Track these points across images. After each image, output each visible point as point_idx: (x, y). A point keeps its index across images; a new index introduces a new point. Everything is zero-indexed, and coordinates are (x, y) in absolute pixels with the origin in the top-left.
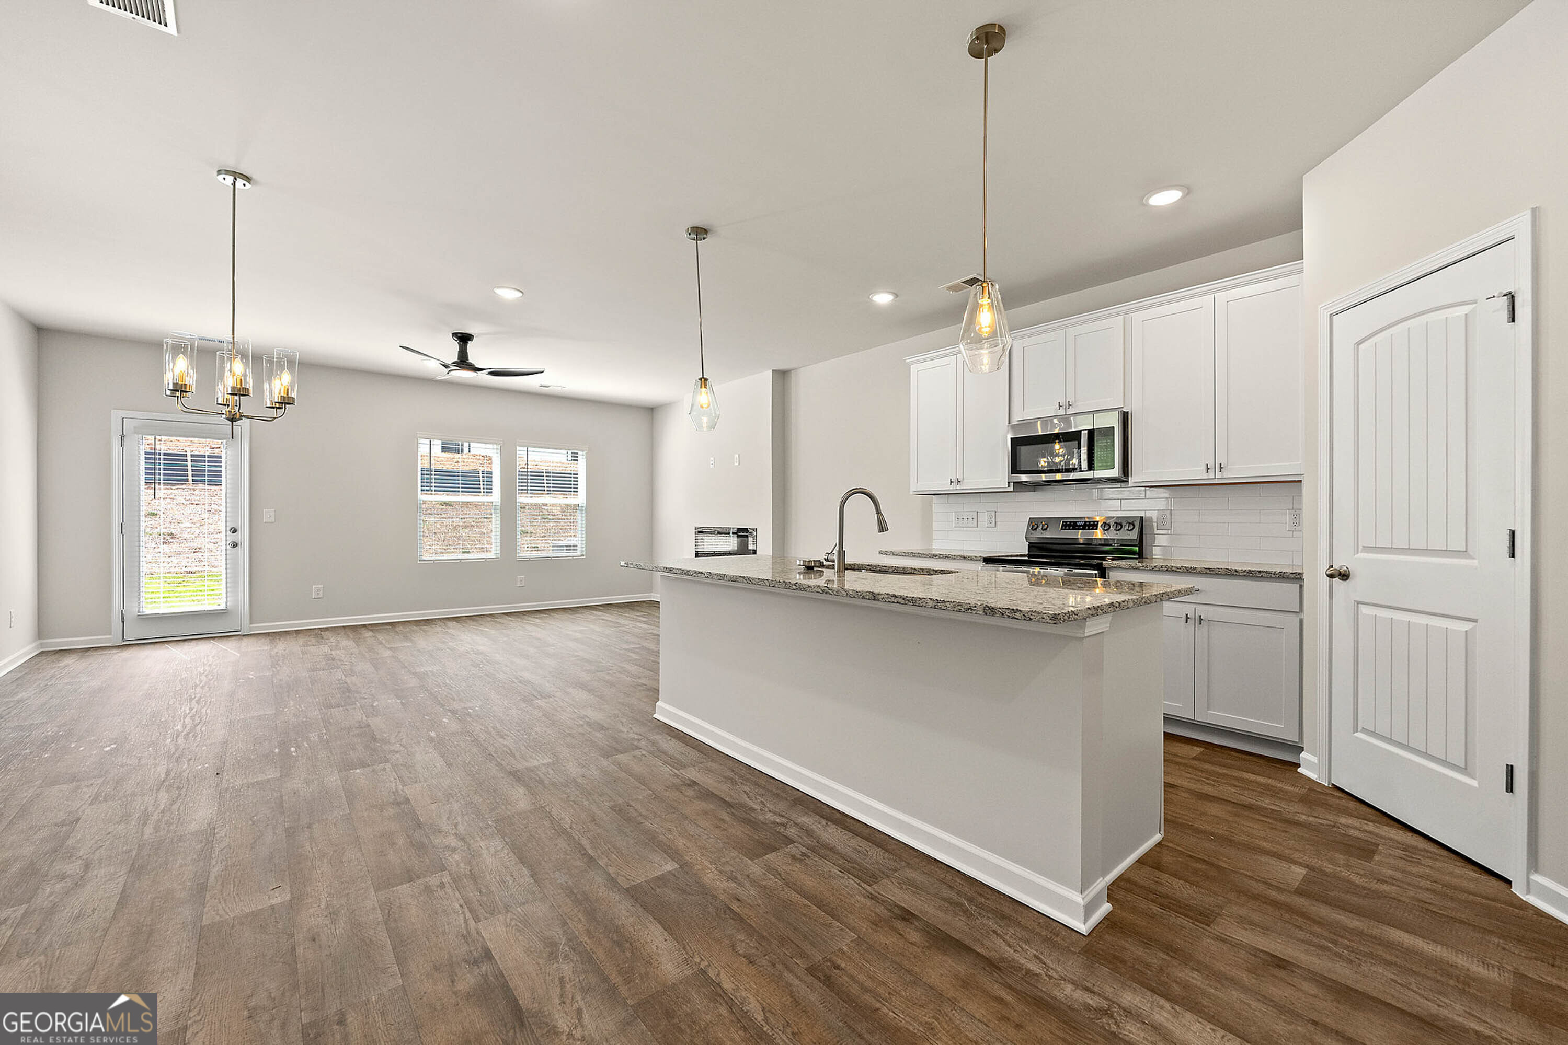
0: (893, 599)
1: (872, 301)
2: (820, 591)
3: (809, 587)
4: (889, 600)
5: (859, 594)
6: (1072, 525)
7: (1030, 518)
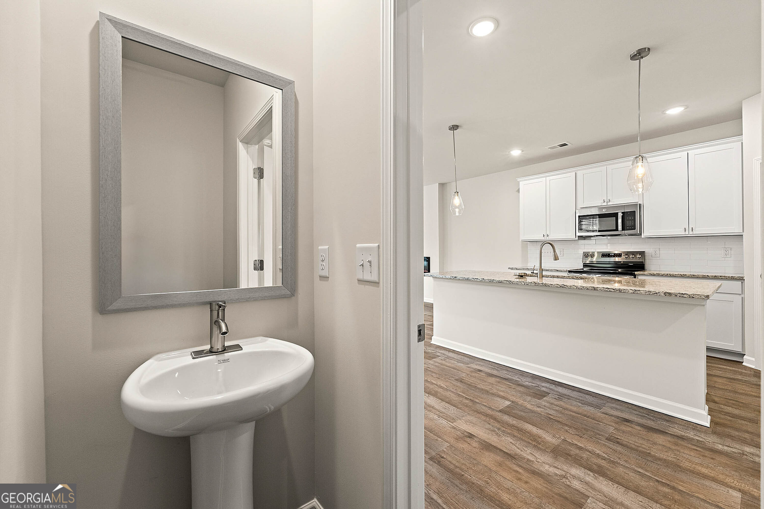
0: (607, 290)
1: (510, 154)
2: (559, 286)
3: (551, 285)
4: (604, 290)
5: (585, 287)
6: (607, 255)
7: (583, 252)
